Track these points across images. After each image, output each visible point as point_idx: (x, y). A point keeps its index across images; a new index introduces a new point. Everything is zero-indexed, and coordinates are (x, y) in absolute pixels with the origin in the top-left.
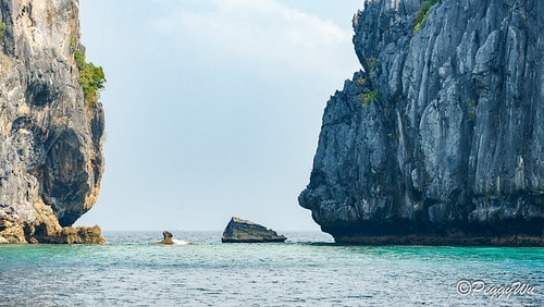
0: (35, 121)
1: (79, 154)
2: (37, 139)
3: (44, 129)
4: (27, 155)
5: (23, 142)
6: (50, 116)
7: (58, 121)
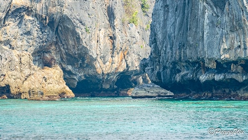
0: (36, 10)
1: (76, 33)
2: (41, 23)
3: (44, 16)
4: (35, 35)
5: (29, 25)
6: (46, 7)
7: (53, 10)
